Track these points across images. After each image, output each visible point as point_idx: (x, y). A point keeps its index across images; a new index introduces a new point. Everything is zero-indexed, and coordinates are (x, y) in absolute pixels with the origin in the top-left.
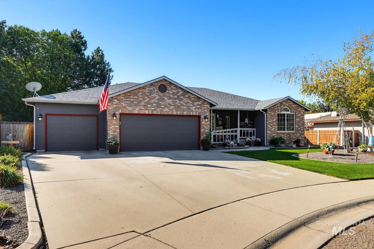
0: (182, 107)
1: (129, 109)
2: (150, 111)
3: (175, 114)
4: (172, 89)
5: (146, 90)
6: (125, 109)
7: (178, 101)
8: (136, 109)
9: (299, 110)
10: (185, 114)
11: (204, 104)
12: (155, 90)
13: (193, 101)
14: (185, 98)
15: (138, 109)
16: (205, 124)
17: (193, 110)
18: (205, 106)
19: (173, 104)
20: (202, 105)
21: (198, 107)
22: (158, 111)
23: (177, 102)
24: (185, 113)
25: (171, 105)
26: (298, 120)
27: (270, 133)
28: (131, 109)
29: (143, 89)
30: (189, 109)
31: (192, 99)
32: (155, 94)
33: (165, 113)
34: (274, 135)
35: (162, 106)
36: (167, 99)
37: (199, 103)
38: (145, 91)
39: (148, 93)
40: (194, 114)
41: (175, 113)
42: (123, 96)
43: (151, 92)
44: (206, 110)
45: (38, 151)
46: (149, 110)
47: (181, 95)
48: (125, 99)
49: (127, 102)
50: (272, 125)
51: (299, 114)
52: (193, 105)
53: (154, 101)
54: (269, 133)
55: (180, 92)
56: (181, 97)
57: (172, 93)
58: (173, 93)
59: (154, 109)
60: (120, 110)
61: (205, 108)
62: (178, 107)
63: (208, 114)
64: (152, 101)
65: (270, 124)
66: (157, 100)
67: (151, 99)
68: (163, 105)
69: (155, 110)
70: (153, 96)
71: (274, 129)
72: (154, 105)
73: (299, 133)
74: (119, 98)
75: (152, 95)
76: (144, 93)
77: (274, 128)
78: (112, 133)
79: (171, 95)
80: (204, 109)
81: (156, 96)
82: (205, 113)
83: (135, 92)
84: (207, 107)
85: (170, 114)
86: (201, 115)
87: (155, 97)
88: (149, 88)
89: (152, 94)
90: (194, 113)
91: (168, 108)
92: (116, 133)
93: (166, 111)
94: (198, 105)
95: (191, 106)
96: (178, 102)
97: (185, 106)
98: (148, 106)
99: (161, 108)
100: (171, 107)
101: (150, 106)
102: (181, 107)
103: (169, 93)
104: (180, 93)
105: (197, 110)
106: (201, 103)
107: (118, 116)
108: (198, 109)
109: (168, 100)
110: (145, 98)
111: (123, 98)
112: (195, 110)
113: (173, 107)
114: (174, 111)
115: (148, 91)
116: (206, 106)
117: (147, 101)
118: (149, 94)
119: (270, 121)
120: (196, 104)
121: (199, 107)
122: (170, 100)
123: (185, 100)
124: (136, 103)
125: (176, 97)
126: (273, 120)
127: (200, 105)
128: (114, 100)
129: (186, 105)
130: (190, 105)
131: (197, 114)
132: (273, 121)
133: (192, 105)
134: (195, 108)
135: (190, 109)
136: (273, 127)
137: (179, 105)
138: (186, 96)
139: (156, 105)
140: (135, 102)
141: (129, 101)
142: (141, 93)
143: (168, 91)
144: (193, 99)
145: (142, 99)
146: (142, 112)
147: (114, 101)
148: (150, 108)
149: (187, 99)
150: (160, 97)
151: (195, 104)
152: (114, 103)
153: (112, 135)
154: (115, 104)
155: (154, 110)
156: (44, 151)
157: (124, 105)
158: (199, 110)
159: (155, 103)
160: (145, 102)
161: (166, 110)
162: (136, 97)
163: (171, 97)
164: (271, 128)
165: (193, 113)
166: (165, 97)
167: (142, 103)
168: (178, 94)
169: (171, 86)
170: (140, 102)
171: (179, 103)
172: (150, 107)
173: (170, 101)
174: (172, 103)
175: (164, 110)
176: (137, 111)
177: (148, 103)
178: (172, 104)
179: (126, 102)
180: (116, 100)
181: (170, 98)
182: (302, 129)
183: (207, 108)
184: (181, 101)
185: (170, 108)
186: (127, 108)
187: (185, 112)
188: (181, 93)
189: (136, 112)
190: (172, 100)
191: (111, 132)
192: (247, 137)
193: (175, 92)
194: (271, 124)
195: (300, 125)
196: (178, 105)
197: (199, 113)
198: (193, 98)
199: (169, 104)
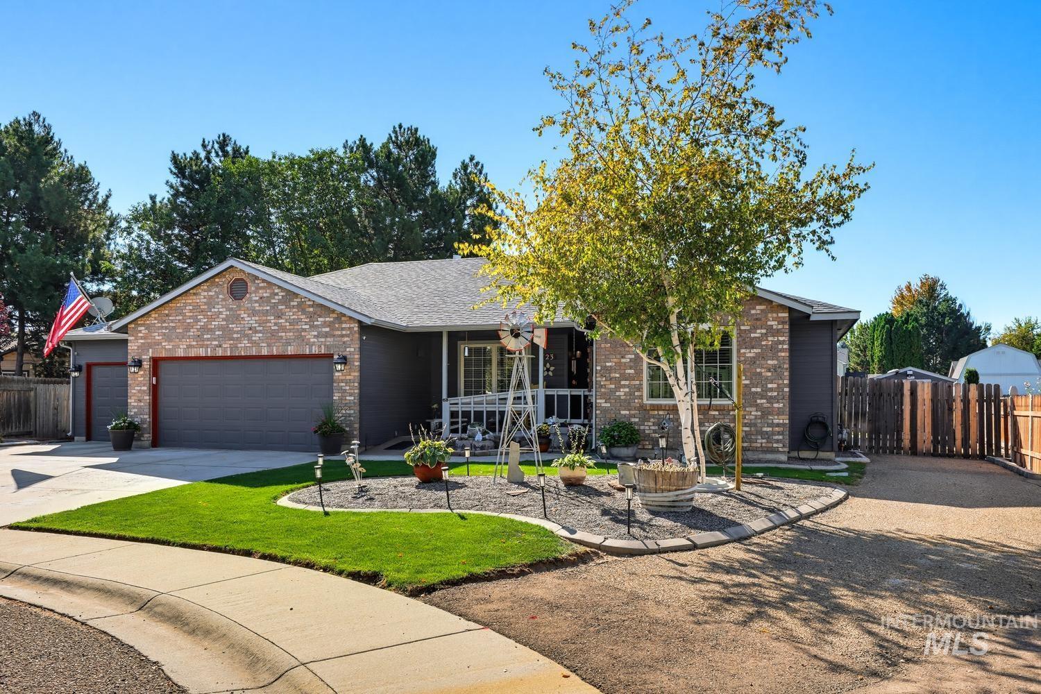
0: (283, 334)
1: (167, 347)
2: (209, 350)
3: (266, 354)
4: (258, 288)
5: (200, 299)
6: (160, 347)
7: (273, 318)
8: (181, 347)
9: (753, 312)
10: (290, 354)
11: (341, 323)
12: (221, 296)
13: (311, 317)
14: (290, 308)
15: (185, 347)
16: (344, 378)
17: (312, 340)
18: (344, 326)
19: (261, 328)
20: (337, 326)
21: (324, 330)
22: (225, 350)
23: (269, 321)
24: (291, 350)
25: (256, 332)
26: (752, 355)
27: (609, 405)
28: (171, 347)
29: (195, 297)
30: (300, 338)
31: (307, 310)
32: (220, 306)
33: (243, 354)
34: (628, 412)
35: (235, 336)
36: (246, 315)
37: (327, 319)
38: (198, 301)
39: (205, 304)
40: (314, 352)
41: (265, 352)
42: (155, 319)
43: (211, 303)
44: (346, 339)
45: (76, 438)
46: (207, 346)
47: (280, 302)
48: (159, 325)
49: (164, 331)
50: (618, 375)
51: (754, 329)
52: (312, 327)
53: (217, 323)
54: (603, 405)
55: (277, 294)
56: (280, 307)
57: (257, 298)
58: (261, 298)
59: (217, 343)
60: (150, 350)
61: (344, 332)
62: (273, 334)
63: (352, 350)
64: (213, 323)
65: (608, 375)
66: (224, 320)
67: (211, 319)
68: (237, 332)
69: (220, 346)
70: (216, 310)
71: (627, 390)
72: (217, 333)
73: (757, 406)
74: (148, 322)
75: (213, 310)
76: (196, 307)
77: (624, 386)
78: (136, 404)
79: (257, 305)
80: (343, 336)
81: (221, 310)
82: (346, 348)
83: (178, 305)
84: (349, 328)
85: (254, 354)
86: (332, 353)
87: (220, 313)
88: (206, 293)
89: (214, 307)
90: (313, 347)
91: (250, 340)
92: (142, 404)
93: (244, 348)
94: (325, 324)
95: (304, 330)
96: (272, 321)
97: (290, 330)
98: (205, 336)
99: (233, 339)
100: (257, 335)
101: (209, 336)
102: (280, 334)
103: (250, 300)
104: (276, 297)
105: (323, 340)
106: (332, 319)
107: (146, 365)
108: (326, 335)
109: (249, 319)
110: (199, 317)
111: (156, 322)
112: (316, 340)
113: (261, 335)
114: (263, 345)
115: (205, 300)
116: (348, 326)
117: (202, 324)
118: (206, 307)
119: (608, 364)
120: (319, 323)
121: (327, 329)
122: (253, 318)
123: (291, 314)
124: (181, 331)
125: (268, 308)
126: (622, 357)
127: (330, 325)
128: (140, 329)
129: (292, 327)
130: (304, 327)
131: (323, 352)
132: (623, 360)
133: (307, 327)
134: (316, 333)
135: (302, 338)
136: (623, 383)
137: (276, 328)
138: (292, 303)
139: (221, 333)
140: (178, 331)
141: (166, 328)
142: (191, 308)
143: (248, 295)
144: (311, 309)
145: (192, 321)
146: (193, 353)
147: (140, 331)
148: (209, 343)
149: (294, 310)
150: (231, 313)
151: (316, 323)
152: (140, 335)
153: (134, 407)
154: (142, 338)
155: (217, 347)
156: (84, 438)
157: (157, 338)
158: (328, 339)
159: (220, 328)
160: (199, 327)
161: (243, 345)
162: (181, 318)
163: (257, 308)
164: (613, 386)
165: (311, 350)
166: (243, 312)
167: (192, 330)
168: (273, 301)
169: (256, 282)
170: (188, 328)
171: (275, 324)
172: (208, 340)
173: (252, 321)
174: (256, 325)
175: (239, 345)
176: (182, 350)
177: (205, 329)
178: (258, 328)
179: (160, 331)
180: (143, 328)
181: (254, 313)
182: (771, 390)
183: (351, 333)
184: (279, 317)
185: (254, 338)
186: (163, 344)
187: (289, 347)
188: (280, 297)
189: (180, 353)
190: (257, 318)
191: (133, 401)
192: (573, 421)
193: (265, 295)
194: (613, 375)
195: (760, 374)
196: (273, 328)
197: (327, 347)
198: (310, 306)
199: (250, 329)
